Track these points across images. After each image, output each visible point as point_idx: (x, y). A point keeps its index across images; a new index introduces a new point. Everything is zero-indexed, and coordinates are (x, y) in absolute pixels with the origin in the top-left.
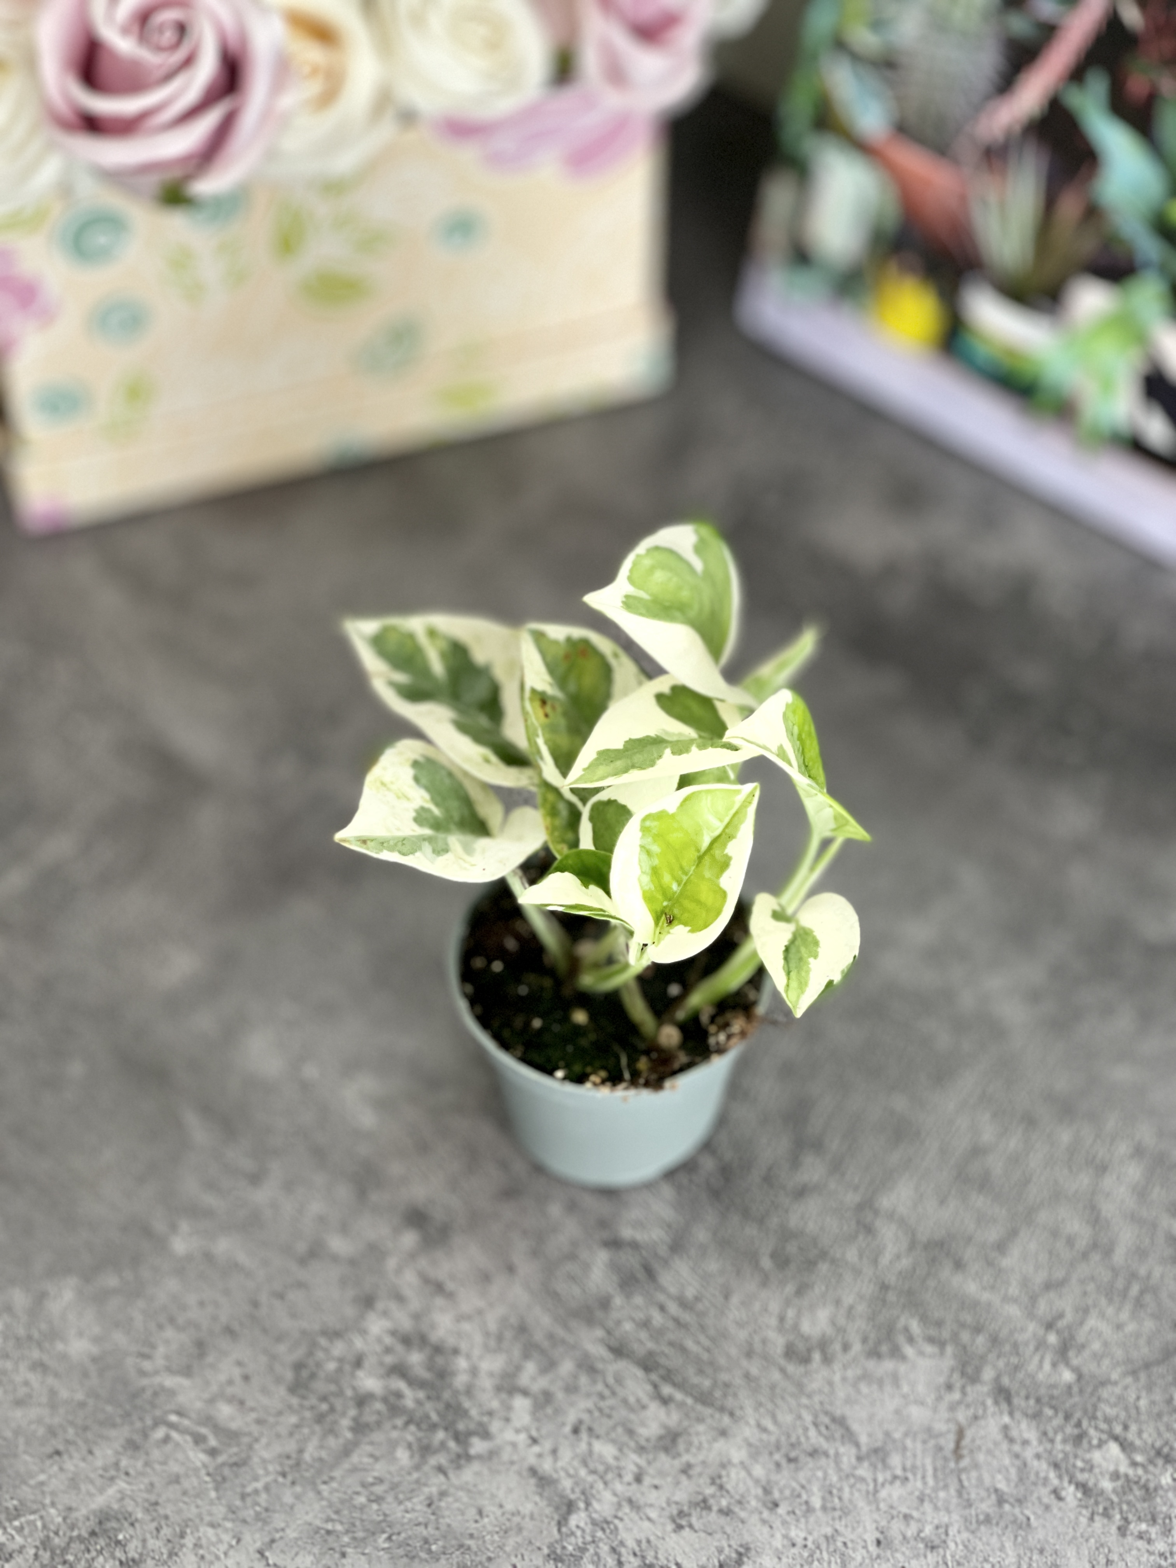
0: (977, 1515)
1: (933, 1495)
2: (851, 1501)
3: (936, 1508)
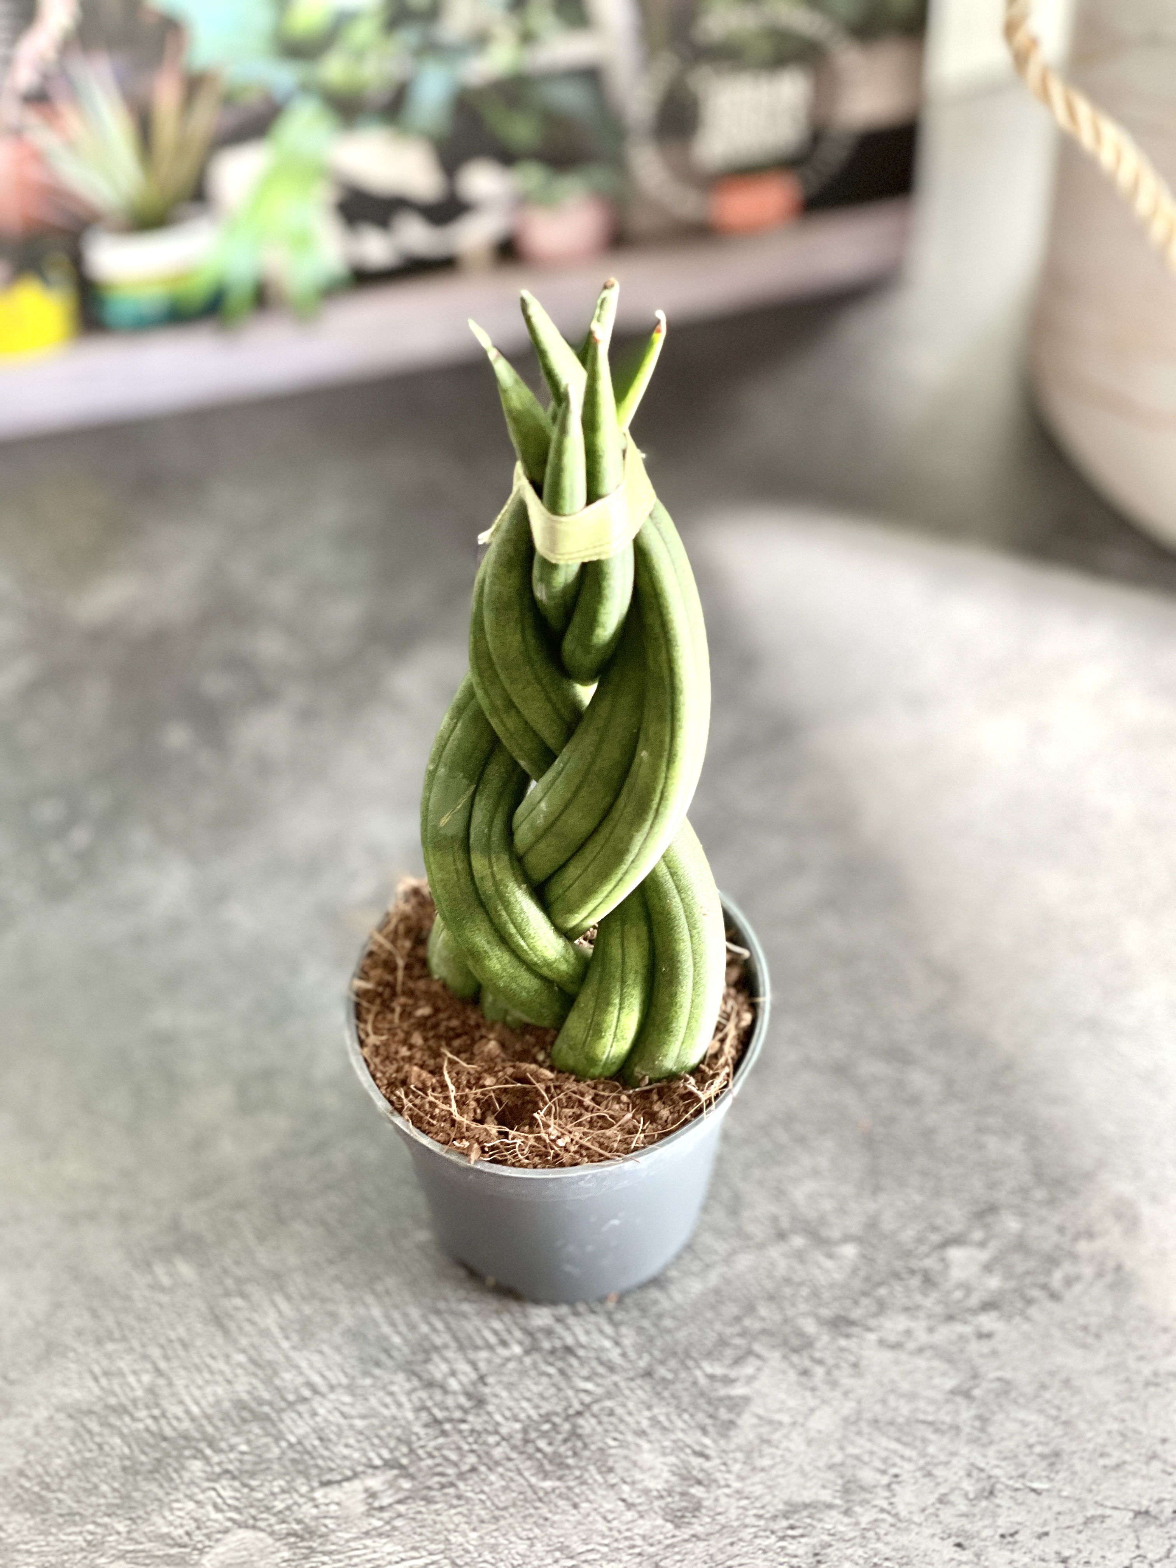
0: (973, 1427)
1: (928, 1459)
2: (894, 1549)
3: (947, 1464)
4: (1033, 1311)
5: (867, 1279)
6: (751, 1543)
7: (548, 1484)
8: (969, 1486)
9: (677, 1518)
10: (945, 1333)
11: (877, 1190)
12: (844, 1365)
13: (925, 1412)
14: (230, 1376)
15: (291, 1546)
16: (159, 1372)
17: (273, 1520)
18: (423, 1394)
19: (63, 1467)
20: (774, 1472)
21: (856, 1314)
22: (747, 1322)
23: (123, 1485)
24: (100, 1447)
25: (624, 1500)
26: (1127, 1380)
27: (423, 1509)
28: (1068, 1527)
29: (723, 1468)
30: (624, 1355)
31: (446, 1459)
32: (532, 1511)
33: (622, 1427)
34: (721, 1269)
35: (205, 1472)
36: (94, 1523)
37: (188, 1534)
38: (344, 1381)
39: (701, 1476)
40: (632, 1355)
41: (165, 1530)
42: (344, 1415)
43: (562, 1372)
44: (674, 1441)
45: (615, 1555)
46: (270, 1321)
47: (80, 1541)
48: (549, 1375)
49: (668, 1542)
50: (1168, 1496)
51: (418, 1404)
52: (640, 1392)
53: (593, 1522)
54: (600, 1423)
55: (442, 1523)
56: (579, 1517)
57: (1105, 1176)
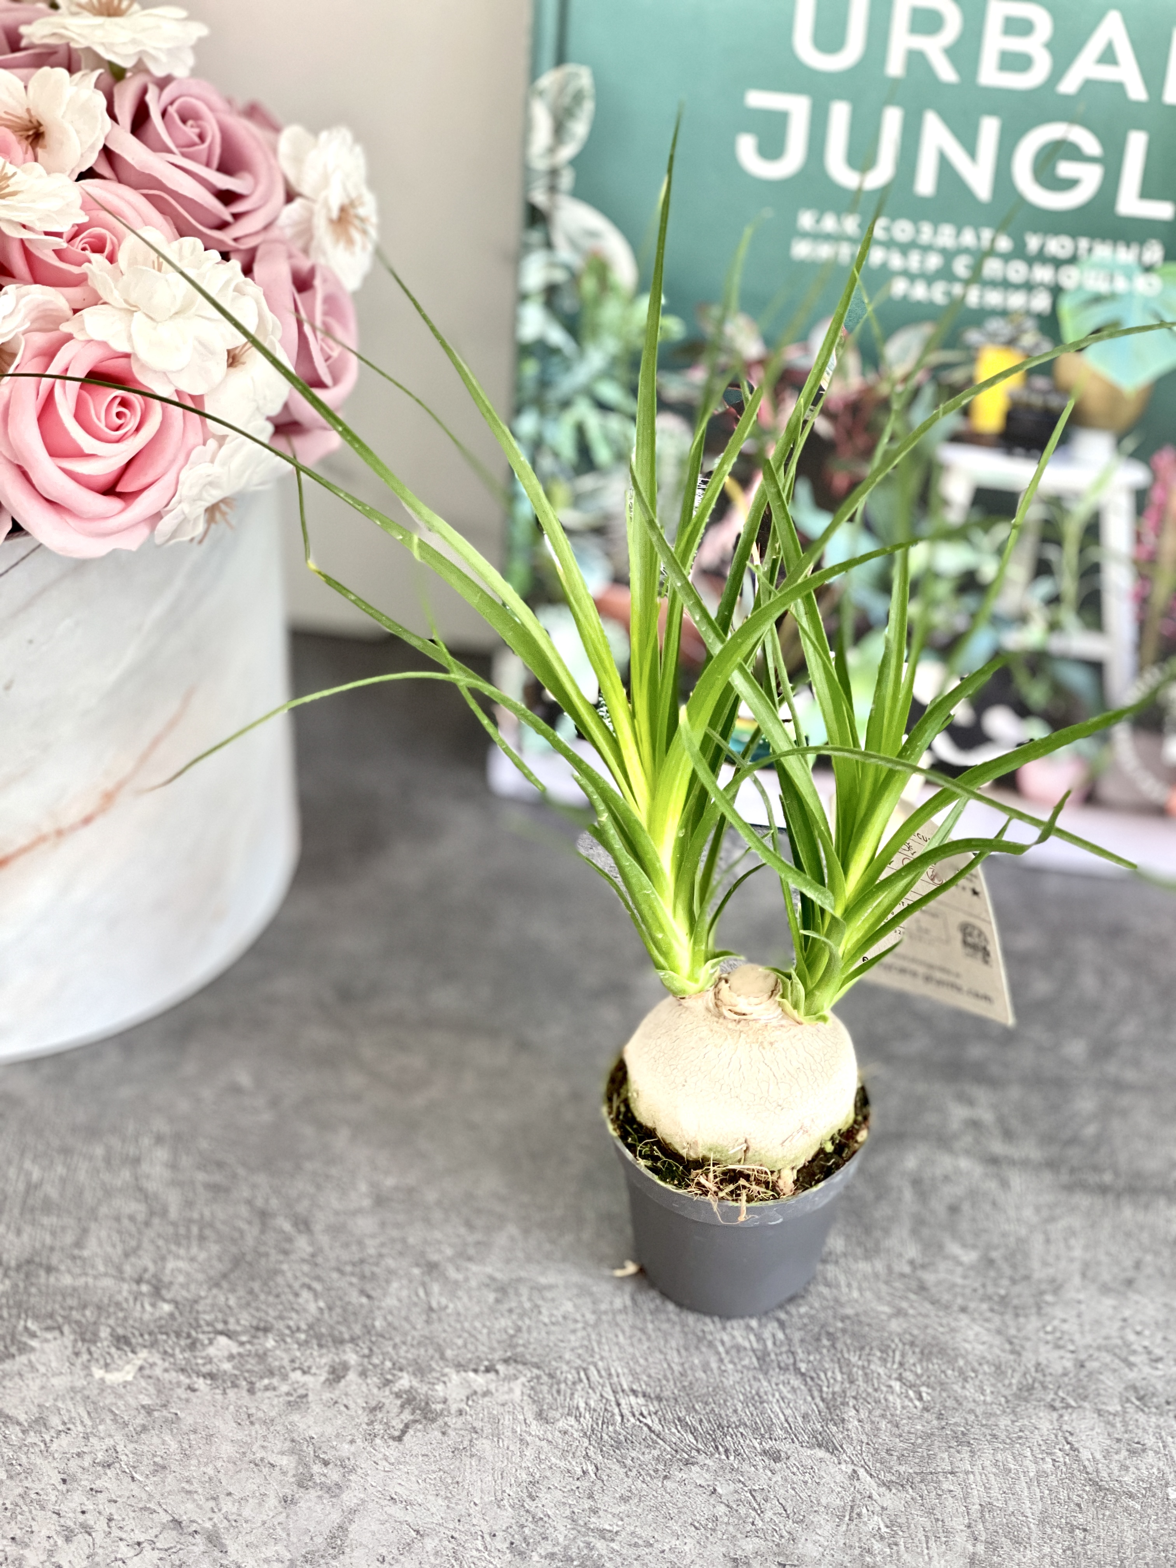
4: (231, 1393)
5: (160, 1327)
8: (100, 1456)
10: (173, 1376)
11: (217, 1285)
12: (102, 1362)
13: (118, 1408)
20: (9, 1392)
21: (135, 1340)
22: (74, 1313)
26: (243, 1454)
28: (131, 1506)
34: (90, 1280)
50: (200, 1521)
57: (349, 1347)
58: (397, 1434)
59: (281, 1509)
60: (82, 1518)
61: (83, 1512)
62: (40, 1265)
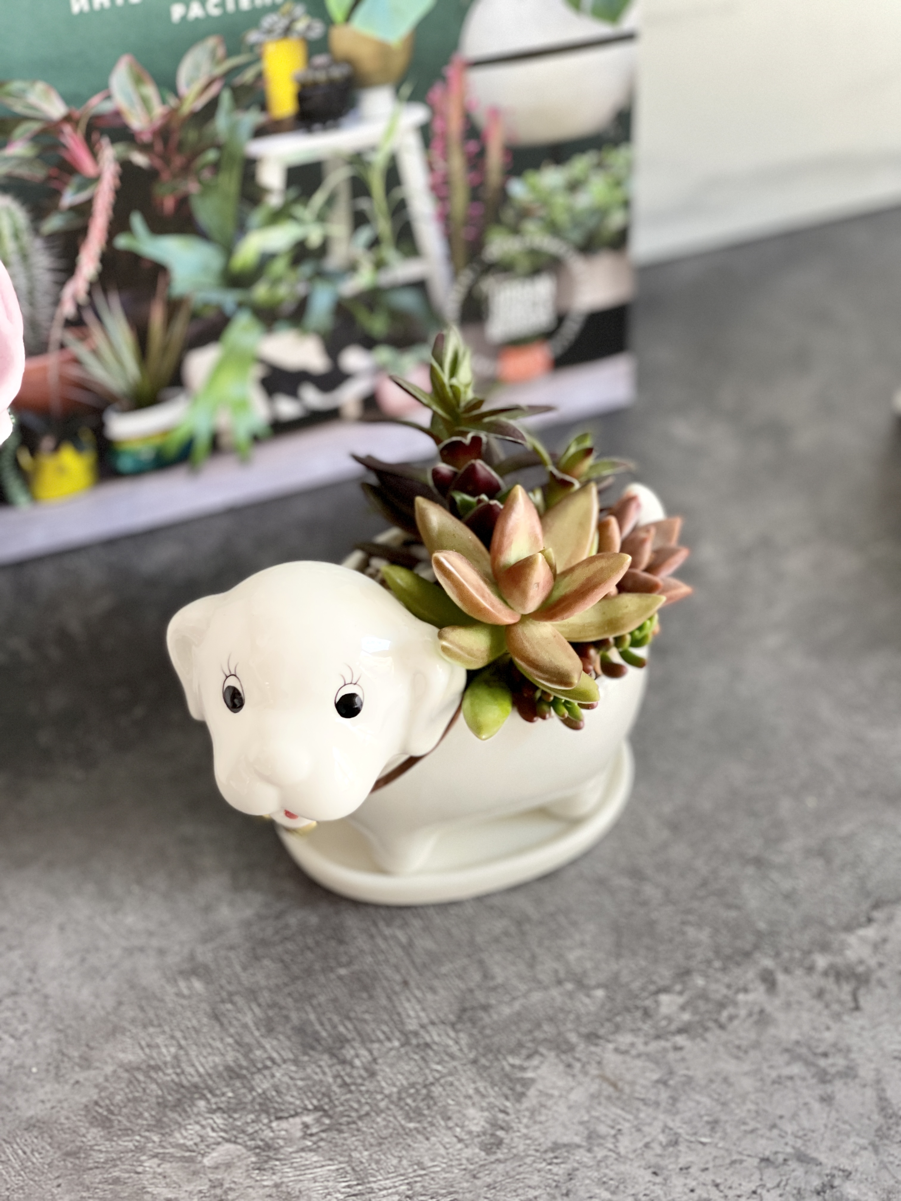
0: (668, 1103)
1: (639, 1121)
4: (708, 1035)
5: (610, 1011)
6: (531, 1165)
7: (412, 1125)
8: (663, 1138)
9: (488, 1149)
10: (654, 1046)
11: (618, 956)
12: (592, 1062)
13: (639, 1093)
14: (223, 1051)
15: (257, 1155)
16: (180, 1047)
17: (246, 1138)
18: (339, 1067)
19: (122, 1101)
20: (547, 1124)
21: (602, 1032)
22: (536, 1034)
23: (157, 1113)
24: (144, 1090)
25: (456, 1137)
26: (762, 1080)
27: (337, 1137)
28: (721, 1166)
29: (517, 1120)
30: (461, 1050)
31: (352, 1107)
32: (401, 1140)
33: (458, 1093)
34: (522, 1001)
35: (207, 1108)
36: (140, 1135)
37: (196, 1144)
38: (291, 1056)
39: (503, 1125)
40: (466, 1050)
41: (182, 1141)
42: (292, 1078)
43: (423, 1058)
44: (489, 1103)
45: (450, 1169)
46: (248, 1019)
47: (131, 1145)
48: (415, 1060)
49: (482, 1163)
50: (781, 1150)
51: (335, 1072)
52: (469, 1073)
53: (438, 1149)
54: (444, 1090)
55: (347, 1145)
56: (429, 1146)
57: (757, 955)
58: (851, 1005)
59: (827, 1109)
60: (694, 1196)
61: (692, 1191)
62: (473, 1008)
